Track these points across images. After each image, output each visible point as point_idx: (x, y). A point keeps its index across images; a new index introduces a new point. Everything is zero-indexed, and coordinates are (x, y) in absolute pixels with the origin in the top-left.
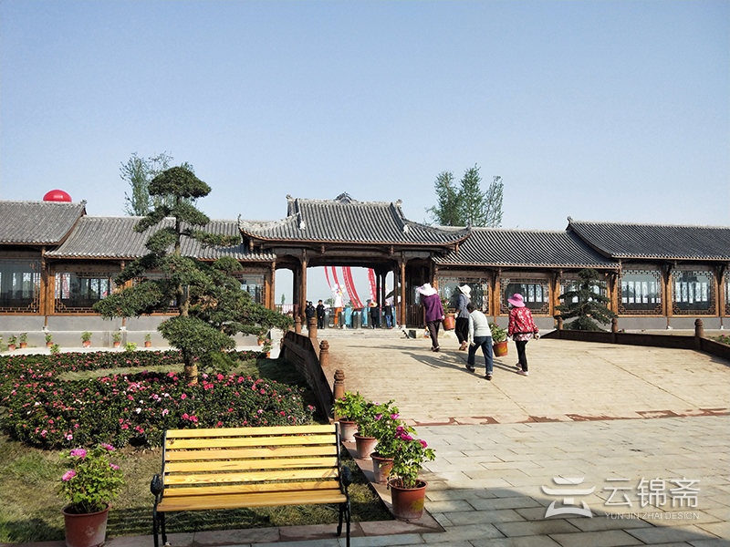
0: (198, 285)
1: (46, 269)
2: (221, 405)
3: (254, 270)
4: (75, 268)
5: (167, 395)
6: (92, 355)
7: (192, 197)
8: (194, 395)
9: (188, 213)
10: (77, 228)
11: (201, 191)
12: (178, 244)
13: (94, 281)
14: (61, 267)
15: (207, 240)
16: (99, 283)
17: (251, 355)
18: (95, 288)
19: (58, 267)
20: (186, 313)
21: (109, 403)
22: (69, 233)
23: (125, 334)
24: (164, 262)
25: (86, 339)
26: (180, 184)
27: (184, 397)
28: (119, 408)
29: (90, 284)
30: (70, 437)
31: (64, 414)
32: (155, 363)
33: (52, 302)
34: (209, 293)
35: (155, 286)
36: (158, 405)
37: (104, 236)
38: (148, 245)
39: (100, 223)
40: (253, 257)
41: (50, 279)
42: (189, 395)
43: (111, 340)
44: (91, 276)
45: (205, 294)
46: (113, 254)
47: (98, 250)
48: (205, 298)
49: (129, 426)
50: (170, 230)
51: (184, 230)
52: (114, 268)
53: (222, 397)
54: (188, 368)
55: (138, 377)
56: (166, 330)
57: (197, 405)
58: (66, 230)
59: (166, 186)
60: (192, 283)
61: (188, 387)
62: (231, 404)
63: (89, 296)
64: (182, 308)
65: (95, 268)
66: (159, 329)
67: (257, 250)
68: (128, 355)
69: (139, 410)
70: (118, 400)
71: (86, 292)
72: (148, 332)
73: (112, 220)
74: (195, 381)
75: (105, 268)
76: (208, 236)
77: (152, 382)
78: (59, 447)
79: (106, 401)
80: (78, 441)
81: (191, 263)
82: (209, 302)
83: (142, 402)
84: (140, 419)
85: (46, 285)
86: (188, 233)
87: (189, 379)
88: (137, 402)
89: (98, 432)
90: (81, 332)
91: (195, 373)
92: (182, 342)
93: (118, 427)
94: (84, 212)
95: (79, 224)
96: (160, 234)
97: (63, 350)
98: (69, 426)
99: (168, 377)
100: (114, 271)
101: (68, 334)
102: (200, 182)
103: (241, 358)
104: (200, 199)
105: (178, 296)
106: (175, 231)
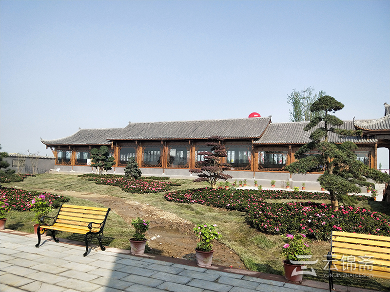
0: (339, 158)
1: (254, 149)
2: (354, 223)
3: (363, 149)
4: (267, 149)
5: (323, 214)
6: (278, 192)
7: (333, 111)
8: (338, 216)
9: (332, 119)
10: (267, 130)
11: (338, 107)
12: (326, 136)
13: (276, 155)
14: (261, 148)
15: (343, 133)
16: (278, 156)
17: (364, 198)
18: (276, 159)
19: (259, 149)
20: (331, 173)
21: (294, 215)
22: (264, 132)
23: (292, 182)
24: (320, 146)
25: (273, 184)
26: (328, 105)
27: (333, 216)
28: (299, 218)
29: (273, 157)
30: (278, 230)
31: (273, 218)
32: (310, 198)
33: (257, 165)
34: (344, 162)
35: (315, 158)
36: (319, 219)
37: (280, 133)
38: (311, 137)
39: (278, 126)
40: (362, 141)
41: (255, 154)
42: (336, 216)
43: (285, 185)
44: (274, 153)
45: (341, 162)
46: (285, 142)
47: (277, 140)
48: (342, 165)
49: (305, 228)
50: (322, 129)
51: (330, 129)
52: (285, 149)
53: (354, 219)
54: (333, 202)
55: (307, 204)
56: (321, 181)
57: (340, 222)
58: (263, 130)
59: (320, 106)
60: (336, 157)
61: (334, 212)
62: (360, 223)
63: (273, 163)
64: (329, 169)
65: (276, 149)
66: (318, 180)
67: (365, 137)
68: (296, 193)
69: (310, 221)
70: (298, 214)
71: (272, 161)
72: (304, 182)
73: (284, 125)
74: (337, 209)
75: (281, 149)
76: (343, 131)
77: (314, 208)
78: (273, 234)
79: (293, 215)
80: (281, 232)
81: (334, 146)
82: (344, 167)
83: (311, 217)
84: (311, 225)
85: (254, 157)
86: (332, 130)
87: (334, 207)
88: (308, 217)
89: (290, 229)
90: (270, 180)
91: (337, 205)
92: (331, 188)
93: (300, 228)
94: (270, 121)
95: (268, 127)
96: (317, 131)
97: (263, 189)
98: (277, 225)
99: (322, 206)
100: (285, 150)
101: (264, 181)
102: (338, 103)
103: (358, 199)
104: (338, 111)
105: (327, 163)
106: (325, 129)
